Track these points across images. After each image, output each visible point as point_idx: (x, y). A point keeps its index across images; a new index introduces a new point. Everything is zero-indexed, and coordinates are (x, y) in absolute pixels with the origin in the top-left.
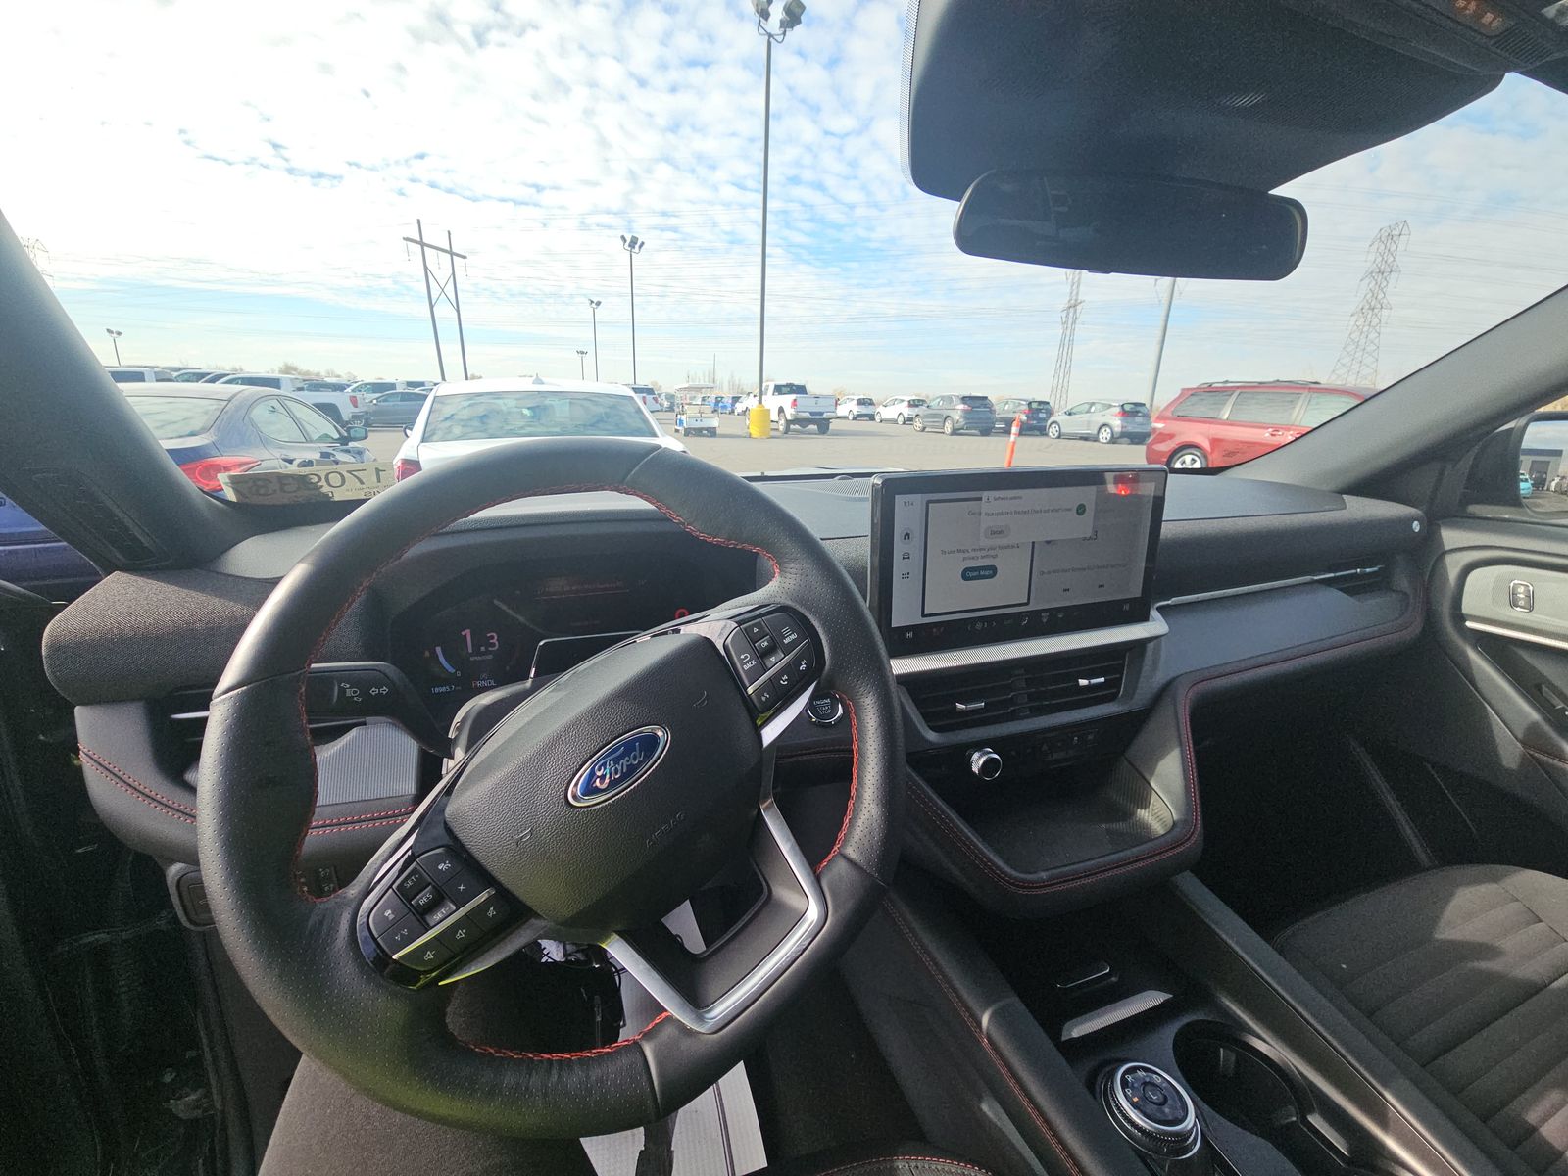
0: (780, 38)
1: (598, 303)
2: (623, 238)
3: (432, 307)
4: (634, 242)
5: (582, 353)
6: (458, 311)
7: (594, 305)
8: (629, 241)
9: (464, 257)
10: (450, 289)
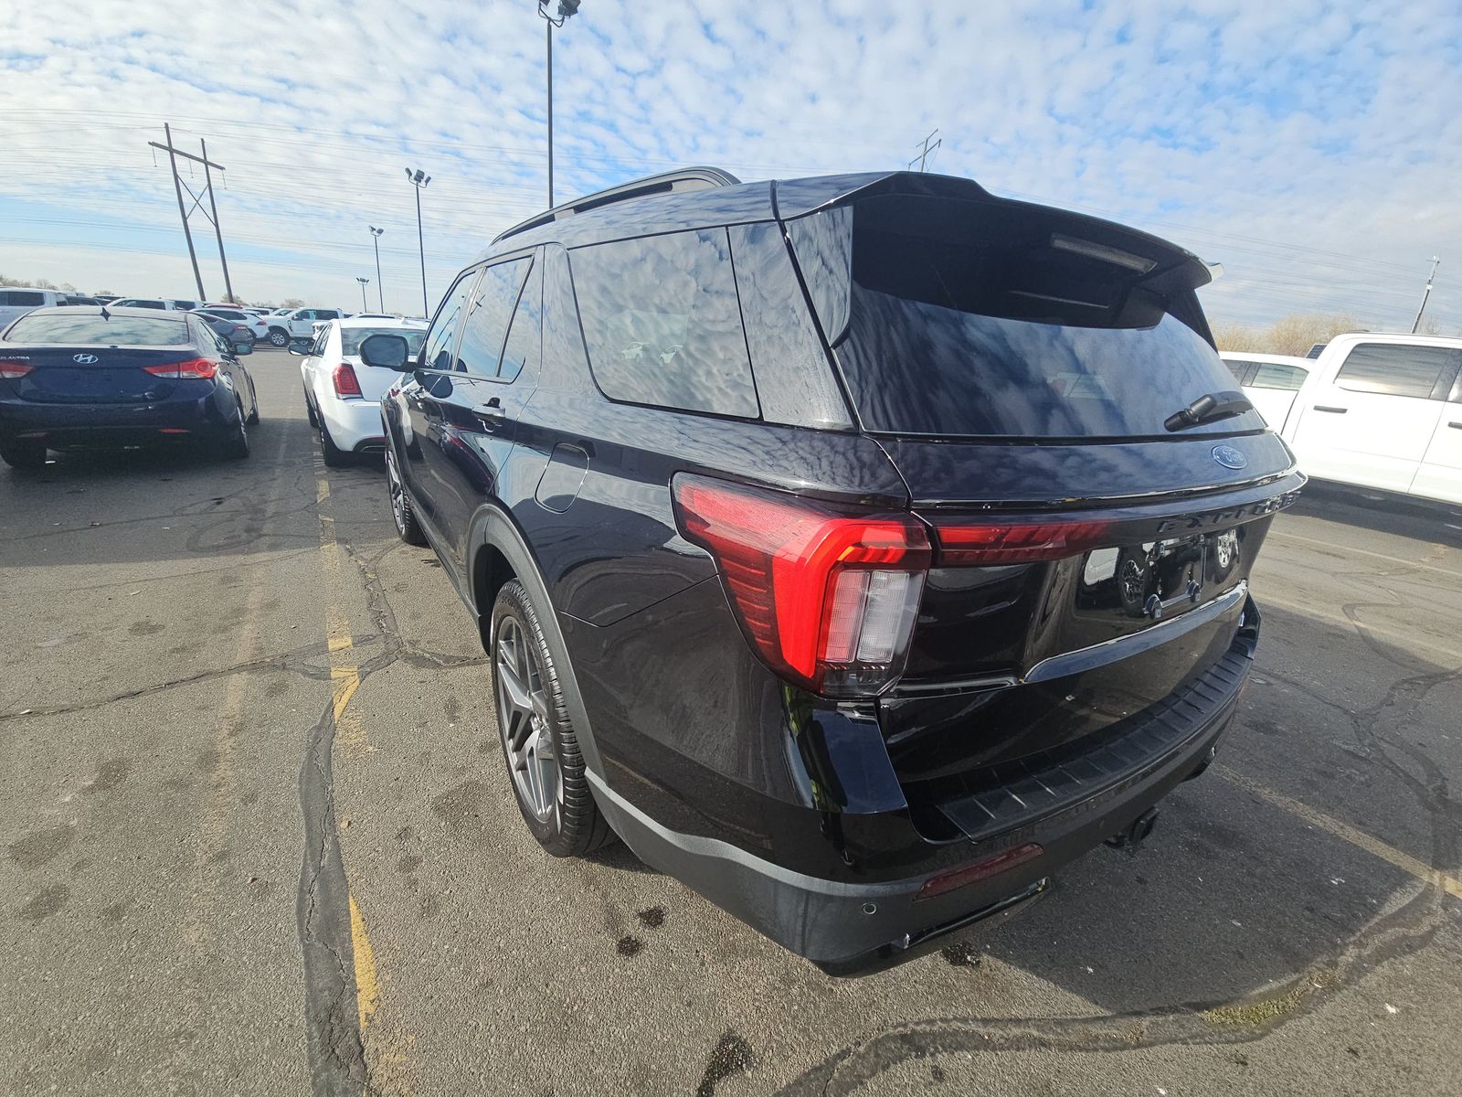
0: (559, 24)
1: (380, 231)
2: (408, 170)
3: (185, 219)
4: (419, 176)
5: (363, 281)
6: (217, 226)
7: (375, 233)
8: (414, 173)
9: (222, 168)
10: (206, 201)
